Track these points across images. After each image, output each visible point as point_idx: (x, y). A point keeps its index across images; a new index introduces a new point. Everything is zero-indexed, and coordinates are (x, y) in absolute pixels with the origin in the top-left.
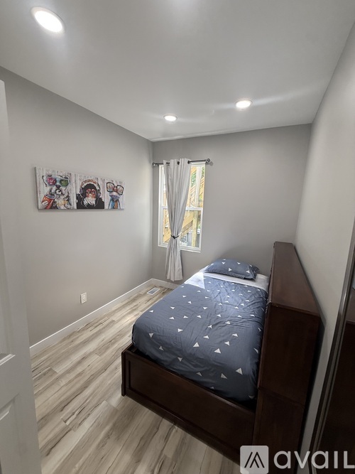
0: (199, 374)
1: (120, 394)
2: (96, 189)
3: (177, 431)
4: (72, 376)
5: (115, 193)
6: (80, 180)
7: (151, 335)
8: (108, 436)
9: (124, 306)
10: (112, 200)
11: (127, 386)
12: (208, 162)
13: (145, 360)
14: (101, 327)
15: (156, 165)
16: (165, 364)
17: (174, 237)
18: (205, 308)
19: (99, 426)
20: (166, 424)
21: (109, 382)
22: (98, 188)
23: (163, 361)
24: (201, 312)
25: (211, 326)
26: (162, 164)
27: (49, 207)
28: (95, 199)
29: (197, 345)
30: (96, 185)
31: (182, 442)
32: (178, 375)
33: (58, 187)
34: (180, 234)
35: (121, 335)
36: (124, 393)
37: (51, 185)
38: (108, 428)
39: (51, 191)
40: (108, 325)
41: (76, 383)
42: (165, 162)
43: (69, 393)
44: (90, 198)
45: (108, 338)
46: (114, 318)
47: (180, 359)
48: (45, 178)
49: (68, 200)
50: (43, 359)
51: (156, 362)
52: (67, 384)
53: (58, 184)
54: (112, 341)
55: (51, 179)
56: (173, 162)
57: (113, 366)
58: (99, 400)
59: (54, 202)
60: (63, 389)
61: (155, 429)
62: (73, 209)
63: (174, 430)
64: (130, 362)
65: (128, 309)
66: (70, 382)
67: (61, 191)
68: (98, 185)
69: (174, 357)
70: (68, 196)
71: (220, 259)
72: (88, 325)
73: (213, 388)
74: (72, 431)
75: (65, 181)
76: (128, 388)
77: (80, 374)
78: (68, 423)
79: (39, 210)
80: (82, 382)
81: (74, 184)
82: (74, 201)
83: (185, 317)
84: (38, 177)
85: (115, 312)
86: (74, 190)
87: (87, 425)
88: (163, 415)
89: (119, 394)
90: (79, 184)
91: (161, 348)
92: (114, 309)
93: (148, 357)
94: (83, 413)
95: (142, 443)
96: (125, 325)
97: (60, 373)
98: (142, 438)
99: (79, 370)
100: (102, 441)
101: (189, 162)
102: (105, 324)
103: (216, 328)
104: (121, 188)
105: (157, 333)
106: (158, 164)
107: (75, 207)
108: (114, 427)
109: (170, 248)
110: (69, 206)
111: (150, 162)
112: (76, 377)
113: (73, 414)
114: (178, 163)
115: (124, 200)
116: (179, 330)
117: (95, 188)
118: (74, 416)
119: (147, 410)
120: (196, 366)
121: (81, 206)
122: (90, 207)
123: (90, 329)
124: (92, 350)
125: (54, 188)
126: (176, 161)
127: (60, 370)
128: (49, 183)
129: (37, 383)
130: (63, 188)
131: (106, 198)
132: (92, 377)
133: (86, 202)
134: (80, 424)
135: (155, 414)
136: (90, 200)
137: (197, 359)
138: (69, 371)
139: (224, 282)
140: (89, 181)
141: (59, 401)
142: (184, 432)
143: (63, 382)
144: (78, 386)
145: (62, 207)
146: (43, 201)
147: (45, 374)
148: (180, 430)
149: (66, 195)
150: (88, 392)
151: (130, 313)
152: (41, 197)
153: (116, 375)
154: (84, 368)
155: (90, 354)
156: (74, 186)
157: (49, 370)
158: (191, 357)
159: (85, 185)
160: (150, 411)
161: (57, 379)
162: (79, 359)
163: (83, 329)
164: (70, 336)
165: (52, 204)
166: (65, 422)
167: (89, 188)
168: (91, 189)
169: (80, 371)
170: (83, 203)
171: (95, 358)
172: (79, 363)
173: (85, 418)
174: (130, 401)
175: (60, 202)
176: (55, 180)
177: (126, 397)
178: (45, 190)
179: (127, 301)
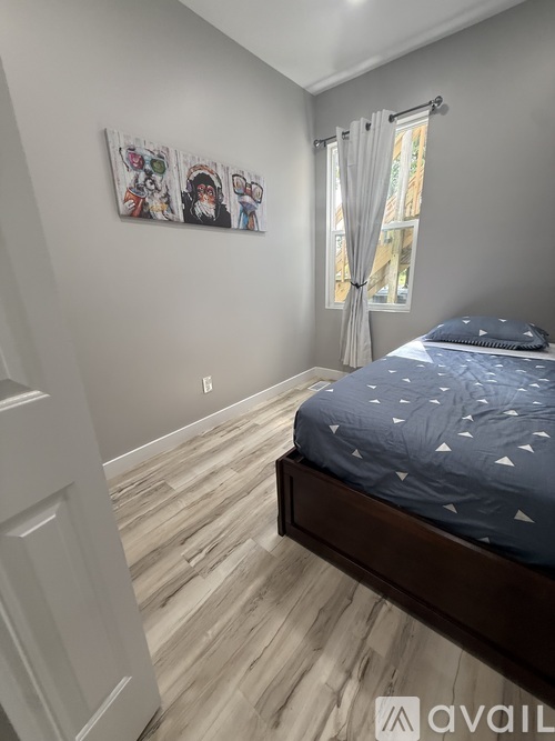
0: (451, 508)
1: (276, 533)
2: (215, 187)
3: (390, 610)
4: (197, 495)
5: (247, 199)
6: (185, 163)
7: (334, 428)
8: (259, 595)
9: (271, 406)
10: (244, 211)
11: (288, 520)
12: (436, 107)
13: (322, 475)
14: (239, 432)
15: (319, 146)
16: (364, 484)
17: (357, 286)
18: (444, 389)
19: (244, 577)
20: (365, 594)
21: (255, 512)
22: (217, 185)
23: (360, 478)
24: (438, 395)
25: (469, 417)
26: (333, 138)
27: (137, 212)
28: (213, 206)
29: (444, 448)
30: (213, 178)
31: (405, 633)
32: (395, 506)
33: (149, 174)
34: (368, 280)
35: (270, 444)
36: (283, 531)
37: (135, 169)
38: (258, 582)
39: (136, 181)
40: (247, 430)
41: (203, 507)
42: (339, 131)
43: (192, 520)
44: (205, 203)
45: (250, 447)
46: (259, 420)
47: (402, 476)
48: (124, 152)
49: (168, 203)
50: (153, 468)
51: (345, 479)
52: (188, 507)
53: (148, 167)
54: (256, 453)
55: (135, 155)
56: (356, 127)
57: (260, 489)
58: (241, 536)
59: (145, 204)
60: (185, 513)
61: (346, 601)
62: (178, 222)
63: (384, 608)
64: (291, 478)
65: (279, 409)
66: (193, 504)
67: (153, 182)
68: (218, 178)
69: (385, 470)
70: (167, 195)
71: (459, 315)
72: (217, 429)
73: (486, 540)
74: (199, 577)
75: (159, 164)
76: (289, 523)
77: (208, 495)
78: (193, 563)
79: (122, 216)
80: (212, 506)
81: (175, 171)
82: (178, 205)
83: (402, 401)
84: (111, 150)
85: (257, 413)
86: (177, 183)
87: (223, 572)
88: (360, 578)
89: (273, 532)
90: (184, 171)
91: (356, 453)
92: (256, 408)
93: (326, 471)
94: (216, 552)
95: (323, 618)
96: (275, 432)
97: (179, 491)
98: (321, 611)
99: (207, 488)
100: (249, 601)
101: (391, 119)
102: (244, 428)
103: (482, 420)
104: (259, 190)
105: (348, 425)
106: (324, 142)
107: (182, 219)
108: (269, 582)
109: (350, 307)
110: (170, 215)
111: (309, 140)
112: (202, 498)
113: (201, 551)
114: (368, 126)
115: (265, 213)
116: (396, 421)
117: (212, 183)
118: (202, 555)
119: (326, 564)
120: (444, 490)
121: (191, 218)
122: (205, 221)
123: (221, 433)
124: (225, 463)
125: (142, 175)
126: (363, 122)
127: (179, 485)
128: (132, 165)
129: (146, 500)
130: (157, 178)
131: (233, 205)
132: (227, 502)
133: (198, 211)
134: (212, 569)
135: (341, 574)
136: (205, 207)
137: (449, 475)
138: (191, 489)
139: (473, 354)
140: (202, 167)
141: (179, 529)
142: (405, 614)
143: (183, 504)
144: (206, 511)
145: (159, 216)
146: (126, 200)
147: (156, 490)
148: (397, 611)
149: (164, 191)
150: (222, 522)
151: (282, 415)
152: (122, 191)
153: (267, 502)
154: (212, 488)
155: (223, 468)
156: (176, 176)
157: (163, 485)
158: (431, 472)
159: (195, 174)
160: (333, 567)
161: (176, 498)
162: (206, 474)
163: (210, 434)
164: (191, 441)
165: (142, 208)
166: (189, 561)
167: (201, 183)
168: (206, 185)
169: (209, 490)
170: (194, 212)
171: (230, 475)
172: (206, 479)
173: (220, 561)
174: (293, 545)
175: (155, 204)
176: (142, 159)
177: (285, 538)
178: (127, 178)
179: (275, 399)
